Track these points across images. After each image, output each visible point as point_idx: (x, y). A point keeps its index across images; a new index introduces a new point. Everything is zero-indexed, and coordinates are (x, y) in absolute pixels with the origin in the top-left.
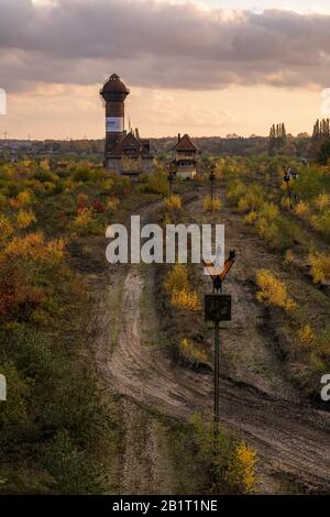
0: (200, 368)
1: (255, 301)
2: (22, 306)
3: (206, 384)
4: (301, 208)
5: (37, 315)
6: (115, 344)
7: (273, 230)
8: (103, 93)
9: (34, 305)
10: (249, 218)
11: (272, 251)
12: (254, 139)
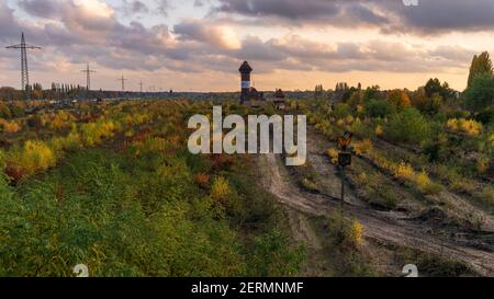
0: (315, 192)
1: (331, 163)
2: (225, 164)
3: (319, 199)
4: (341, 122)
5: (233, 168)
6: (271, 181)
7: (331, 131)
8: (240, 70)
9: (231, 163)
10: (317, 126)
11: (332, 141)
12: (307, 92)
